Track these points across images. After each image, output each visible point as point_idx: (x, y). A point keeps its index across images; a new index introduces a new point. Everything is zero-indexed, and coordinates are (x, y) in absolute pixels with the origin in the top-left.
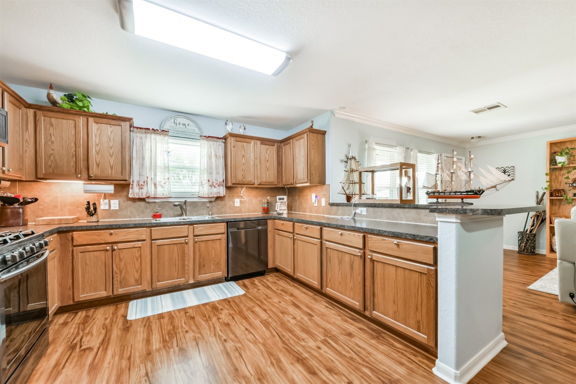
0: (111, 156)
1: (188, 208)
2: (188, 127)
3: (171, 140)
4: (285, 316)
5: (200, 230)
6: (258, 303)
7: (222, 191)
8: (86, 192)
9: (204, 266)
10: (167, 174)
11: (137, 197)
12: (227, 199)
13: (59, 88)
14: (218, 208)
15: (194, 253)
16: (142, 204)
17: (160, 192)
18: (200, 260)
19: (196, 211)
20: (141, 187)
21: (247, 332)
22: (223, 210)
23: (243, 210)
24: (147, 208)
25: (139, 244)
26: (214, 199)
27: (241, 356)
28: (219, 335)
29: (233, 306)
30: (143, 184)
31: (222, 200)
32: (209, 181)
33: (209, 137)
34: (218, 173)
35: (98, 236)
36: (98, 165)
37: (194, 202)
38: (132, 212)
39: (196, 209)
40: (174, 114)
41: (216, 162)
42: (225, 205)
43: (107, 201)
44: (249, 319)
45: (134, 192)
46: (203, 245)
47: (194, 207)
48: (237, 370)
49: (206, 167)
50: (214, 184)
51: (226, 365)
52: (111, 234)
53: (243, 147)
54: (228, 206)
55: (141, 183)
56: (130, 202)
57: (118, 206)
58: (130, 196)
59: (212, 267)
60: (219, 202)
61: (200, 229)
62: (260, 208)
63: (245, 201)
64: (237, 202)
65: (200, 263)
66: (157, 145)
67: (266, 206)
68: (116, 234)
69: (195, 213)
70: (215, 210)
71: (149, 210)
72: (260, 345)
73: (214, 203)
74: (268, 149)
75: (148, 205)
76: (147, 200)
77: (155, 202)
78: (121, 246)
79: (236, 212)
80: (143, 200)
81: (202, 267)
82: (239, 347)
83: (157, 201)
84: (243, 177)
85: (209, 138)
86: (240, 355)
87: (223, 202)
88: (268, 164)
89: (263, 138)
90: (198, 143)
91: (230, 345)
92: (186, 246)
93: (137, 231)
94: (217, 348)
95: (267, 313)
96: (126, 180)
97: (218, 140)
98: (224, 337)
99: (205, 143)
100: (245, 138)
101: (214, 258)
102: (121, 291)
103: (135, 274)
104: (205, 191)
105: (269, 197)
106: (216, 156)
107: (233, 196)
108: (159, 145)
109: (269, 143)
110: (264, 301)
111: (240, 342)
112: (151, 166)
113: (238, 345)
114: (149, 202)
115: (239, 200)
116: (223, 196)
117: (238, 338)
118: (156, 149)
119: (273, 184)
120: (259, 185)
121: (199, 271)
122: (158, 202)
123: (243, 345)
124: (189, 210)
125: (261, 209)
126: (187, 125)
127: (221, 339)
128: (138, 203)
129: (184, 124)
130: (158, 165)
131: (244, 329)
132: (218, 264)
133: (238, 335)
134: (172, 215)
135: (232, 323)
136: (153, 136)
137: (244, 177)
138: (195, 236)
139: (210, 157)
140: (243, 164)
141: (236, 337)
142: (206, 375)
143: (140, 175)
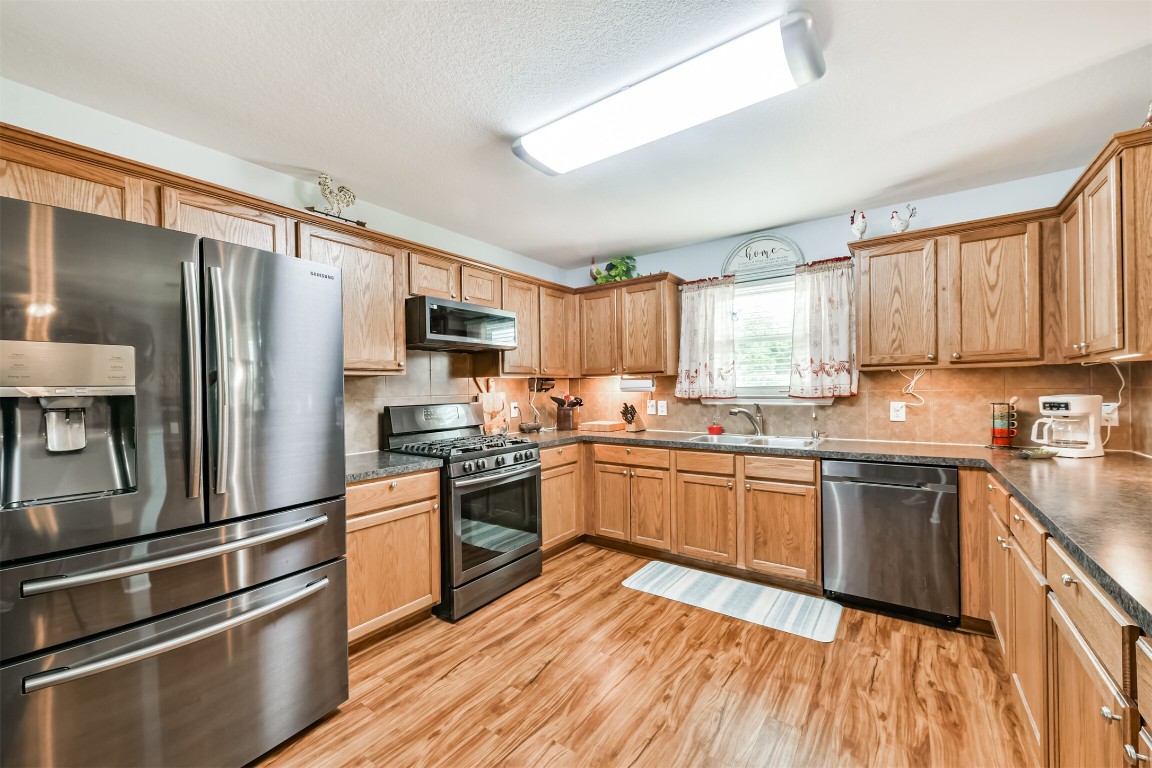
0: (645, 337)
1: (771, 420)
2: (771, 256)
3: (739, 290)
4: (841, 754)
5: (757, 468)
6: (826, 680)
7: (845, 384)
8: (624, 389)
9: (765, 543)
10: (731, 355)
11: (686, 397)
12: (865, 401)
13: (601, 259)
14: (841, 422)
15: (746, 511)
16: (696, 407)
17: (721, 387)
18: (757, 527)
19: (789, 427)
20: (691, 379)
21: (716, 714)
22: (854, 427)
23: (917, 430)
24: (703, 415)
25: (659, 474)
26: (830, 402)
27: (649, 744)
28: (673, 682)
29: (767, 650)
30: (694, 374)
31: (852, 405)
32: (812, 361)
33: (814, 263)
34: (835, 342)
35: (616, 452)
36: (631, 352)
37: (784, 408)
38: (682, 421)
39: (788, 422)
40: (742, 240)
41: (830, 316)
42: (862, 415)
43: (653, 402)
44: (755, 697)
45: (682, 389)
46: (763, 499)
47: (785, 418)
48: (614, 755)
49: (808, 332)
50: (827, 368)
51: (616, 734)
52: (628, 453)
53: (896, 266)
54: (868, 419)
55: (693, 373)
56: (680, 405)
57: (666, 411)
58: (678, 395)
59: (785, 552)
60: (842, 408)
61: (757, 466)
62: (983, 430)
63: (925, 409)
64: (897, 410)
65: (756, 535)
66: (716, 305)
67: (1000, 424)
68: (634, 454)
69: (786, 430)
70: (832, 426)
71: (706, 419)
72: (700, 757)
73: (830, 411)
74: (993, 250)
75: (704, 410)
76: (703, 402)
77: (714, 406)
78: (639, 471)
79: (894, 435)
80: (697, 401)
81: (760, 545)
82: (668, 727)
83: (717, 403)
84: (895, 345)
85: (816, 267)
86: (651, 740)
87: (853, 408)
88: (993, 299)
89: (970, 223)
90: (789, 283)
91: (663, 710)
92: (730, 494)
93: (657, 453)
94: (642, 700)
95: (810, 714)
96: (662, 372)
97: (839, 264)
98: (672, 693)
99: (807, 278)
100: (903, 240)
101: (788, 533)
102: (640, 539)
103: (656, 520)
104: (806, 383)
105: (1015, 398)
106: (830, 301)
107: (883, 396)
108: (718, 304)
109: (996, 231)
110: (845, 688)
111: (681, 720)
112: (705, 343)
113: (672, 723)
114: (706, 406)
115: (904, 403)
116: (847, 393)
117: (687, 713)
118: (713, 313)
119: (1018, 356)
120: (952, 363)
121: (755, 551)
122: (720, 406)
123: (677, 729)
124: (774, 422)
125: (989, 435)
126: (770, 252)
127: (665, 690)
128: (690, 405)
129: (764, 253)
130: (716, 339)
131: (719, 707)
132: (797, 549)
133: (695, 707)
134: (743, 431)
135: (717, 681)
136: (710, 290)
137: (900, 346)
138: (748, 477)
139: (816, 310)
140: (897, 311)
141: (689, 707)
142: (580, 721)
143: (691, 360)
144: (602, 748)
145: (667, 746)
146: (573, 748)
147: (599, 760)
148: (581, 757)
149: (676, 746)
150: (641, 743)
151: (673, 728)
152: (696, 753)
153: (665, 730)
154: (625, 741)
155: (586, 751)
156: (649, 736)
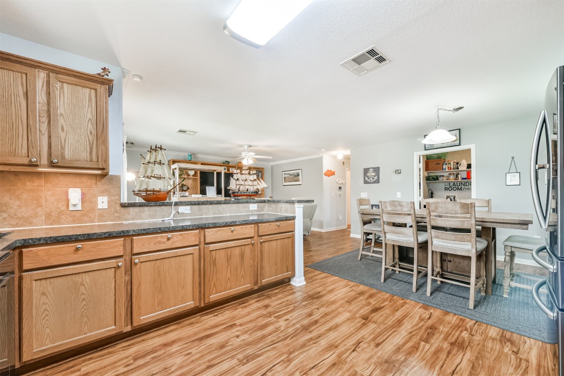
144: (340, 369)
145: (305, 364)
146: (356, 372)
147: (342, 364)
148: (351, 367)
149: (301, 362)
150: (319, 367)
151: (298, 371)
152: (294, 357)
153: (303, 371)
154: (327, 370)
155: (349, 369)
156: (313, 370)
